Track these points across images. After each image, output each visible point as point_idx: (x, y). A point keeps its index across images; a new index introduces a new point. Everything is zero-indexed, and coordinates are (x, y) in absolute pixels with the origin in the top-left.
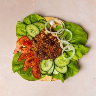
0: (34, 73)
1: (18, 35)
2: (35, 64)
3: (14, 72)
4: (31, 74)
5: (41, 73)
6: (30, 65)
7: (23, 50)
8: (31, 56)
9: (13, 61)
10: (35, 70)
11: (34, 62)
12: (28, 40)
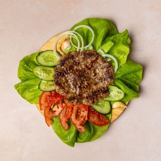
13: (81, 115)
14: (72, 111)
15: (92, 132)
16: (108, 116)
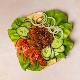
0: (40, 63)
1: (13, 40)
2: (38, 56)
3: (25, 70)
4: (39, 65)
5: (46, 60)
6: (34, 58)
7: (23, 50)
8: (32, 51)
9: (20, 63)
10: (40, 61)
11: (36, 55)
12: (23, 40)
13: (35, 56)
14: (31, 53)
15: (37, 67)
16: (47, 61)
